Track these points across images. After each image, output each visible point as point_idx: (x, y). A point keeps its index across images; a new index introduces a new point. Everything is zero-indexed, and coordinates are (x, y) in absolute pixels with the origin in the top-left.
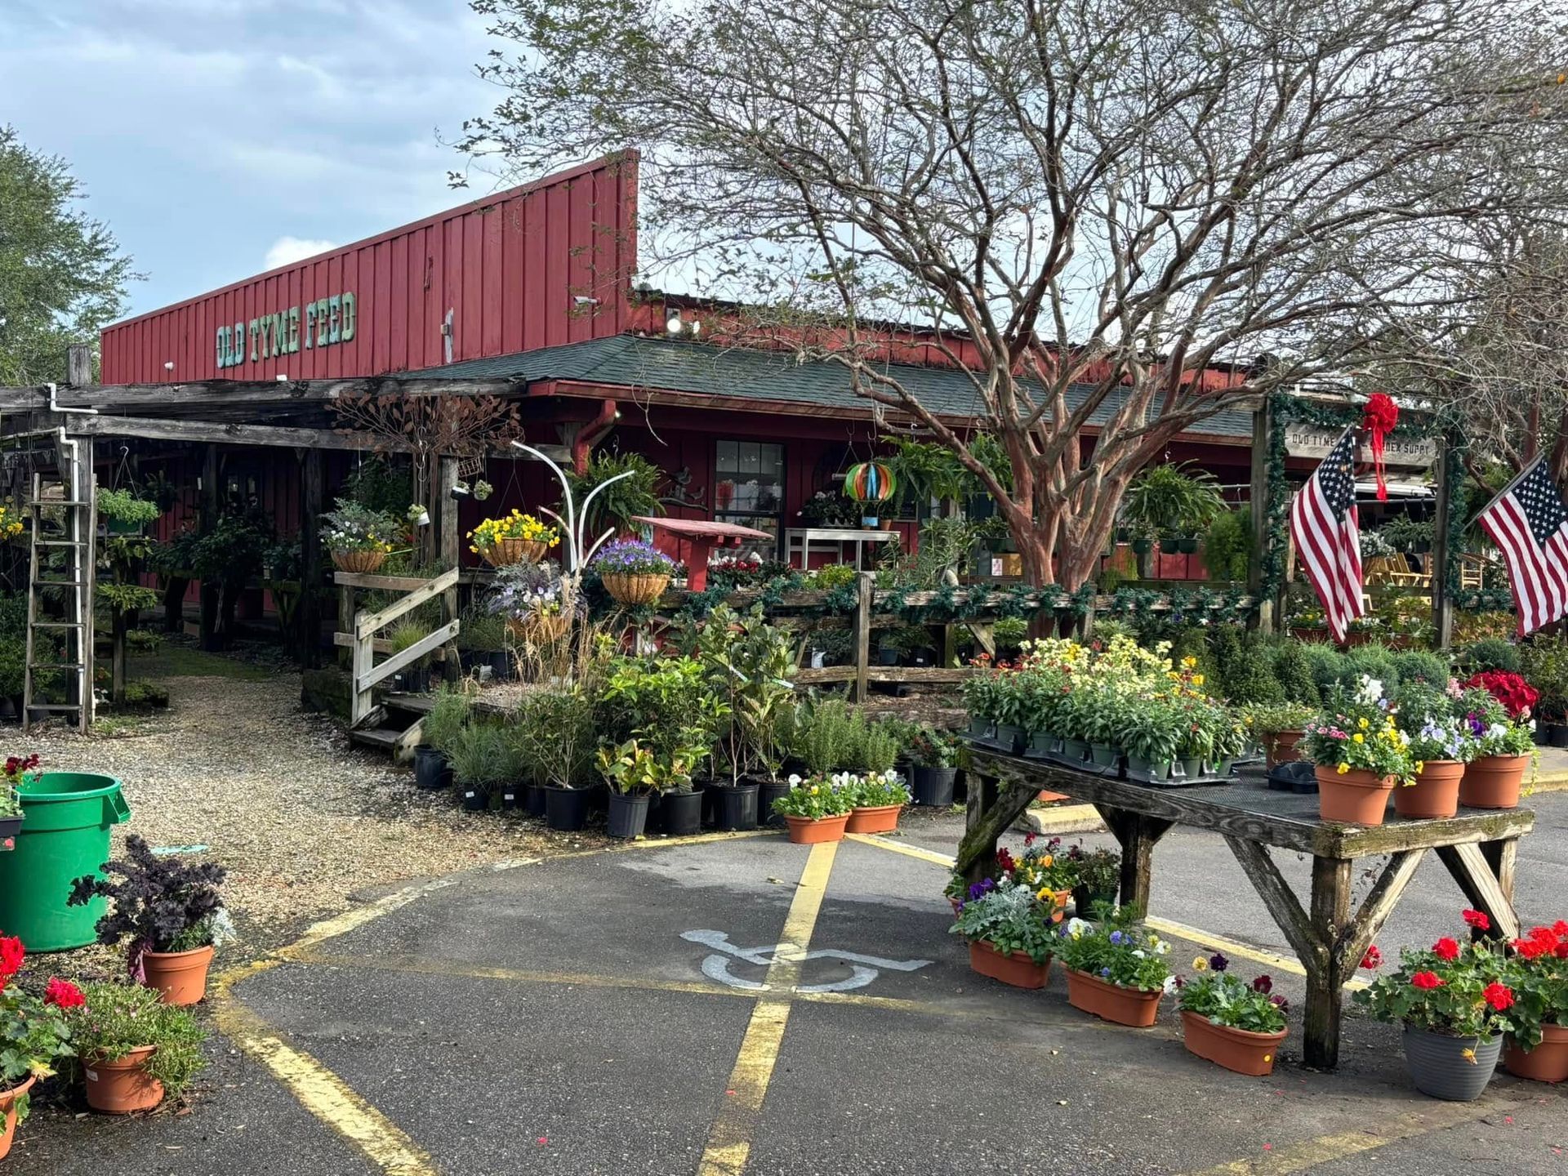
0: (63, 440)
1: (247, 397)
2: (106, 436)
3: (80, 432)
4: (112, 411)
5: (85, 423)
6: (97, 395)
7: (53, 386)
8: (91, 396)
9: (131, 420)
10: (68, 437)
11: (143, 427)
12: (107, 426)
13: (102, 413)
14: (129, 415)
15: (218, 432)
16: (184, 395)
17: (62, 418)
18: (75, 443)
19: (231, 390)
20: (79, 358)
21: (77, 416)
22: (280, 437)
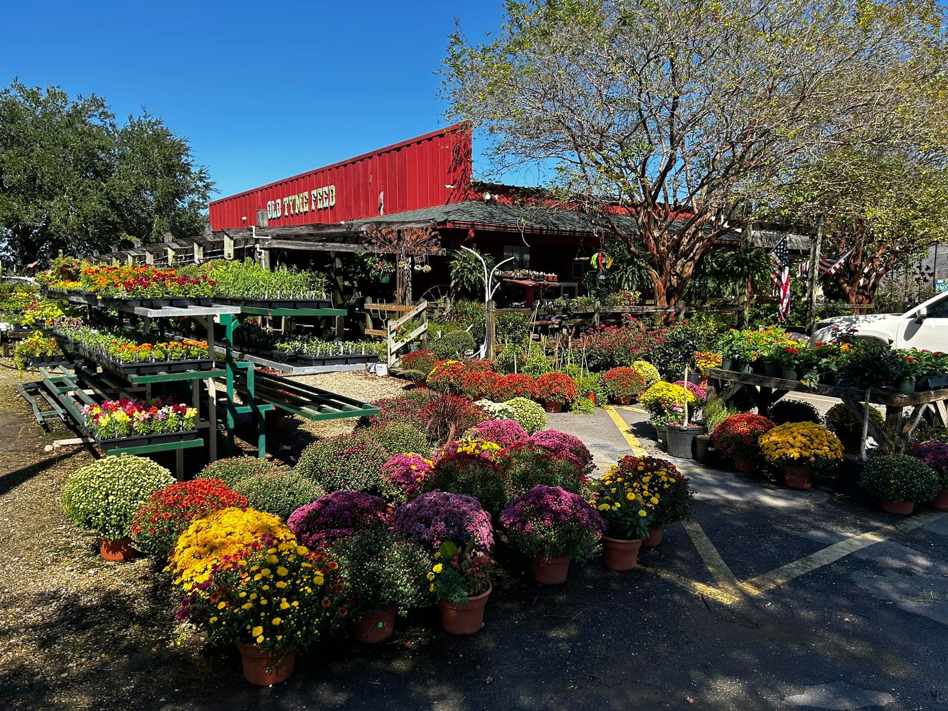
0: (258, 250)
1: (329, 231)
2: (275, 249)
3: (265, 247)
4: (278, 237)
5: (267, 243)
6: (271, 231)
7: (254, 227)
8: (268, 231)
9: (285, 241)
10: (260, 249)
11: (289, 244)
12: (276, 245)
13: (273, 238)
14: (283, 239)
15: (319, 247)
16: (304, 231)
17: (257, 241)
18: (263, 251)
19: (323, 228)
20: (263, 216)
21: (263, 240)
22: (343, 248)
